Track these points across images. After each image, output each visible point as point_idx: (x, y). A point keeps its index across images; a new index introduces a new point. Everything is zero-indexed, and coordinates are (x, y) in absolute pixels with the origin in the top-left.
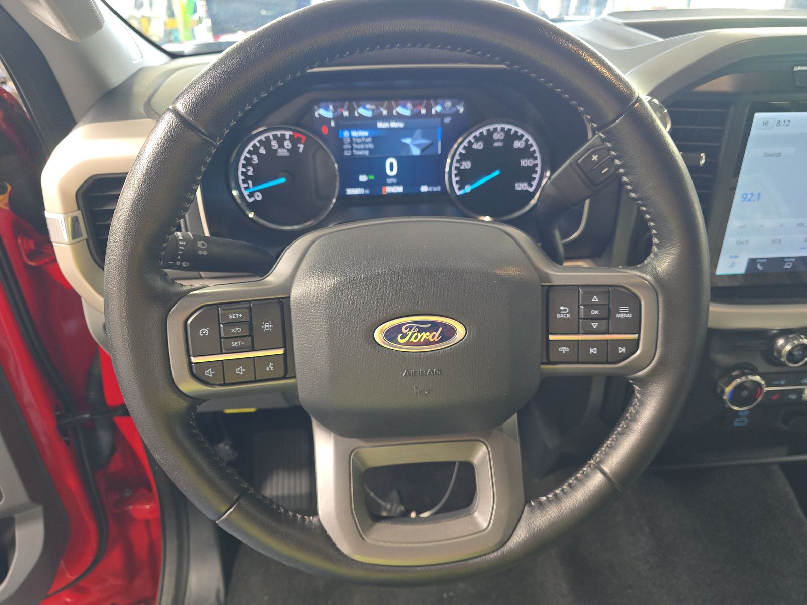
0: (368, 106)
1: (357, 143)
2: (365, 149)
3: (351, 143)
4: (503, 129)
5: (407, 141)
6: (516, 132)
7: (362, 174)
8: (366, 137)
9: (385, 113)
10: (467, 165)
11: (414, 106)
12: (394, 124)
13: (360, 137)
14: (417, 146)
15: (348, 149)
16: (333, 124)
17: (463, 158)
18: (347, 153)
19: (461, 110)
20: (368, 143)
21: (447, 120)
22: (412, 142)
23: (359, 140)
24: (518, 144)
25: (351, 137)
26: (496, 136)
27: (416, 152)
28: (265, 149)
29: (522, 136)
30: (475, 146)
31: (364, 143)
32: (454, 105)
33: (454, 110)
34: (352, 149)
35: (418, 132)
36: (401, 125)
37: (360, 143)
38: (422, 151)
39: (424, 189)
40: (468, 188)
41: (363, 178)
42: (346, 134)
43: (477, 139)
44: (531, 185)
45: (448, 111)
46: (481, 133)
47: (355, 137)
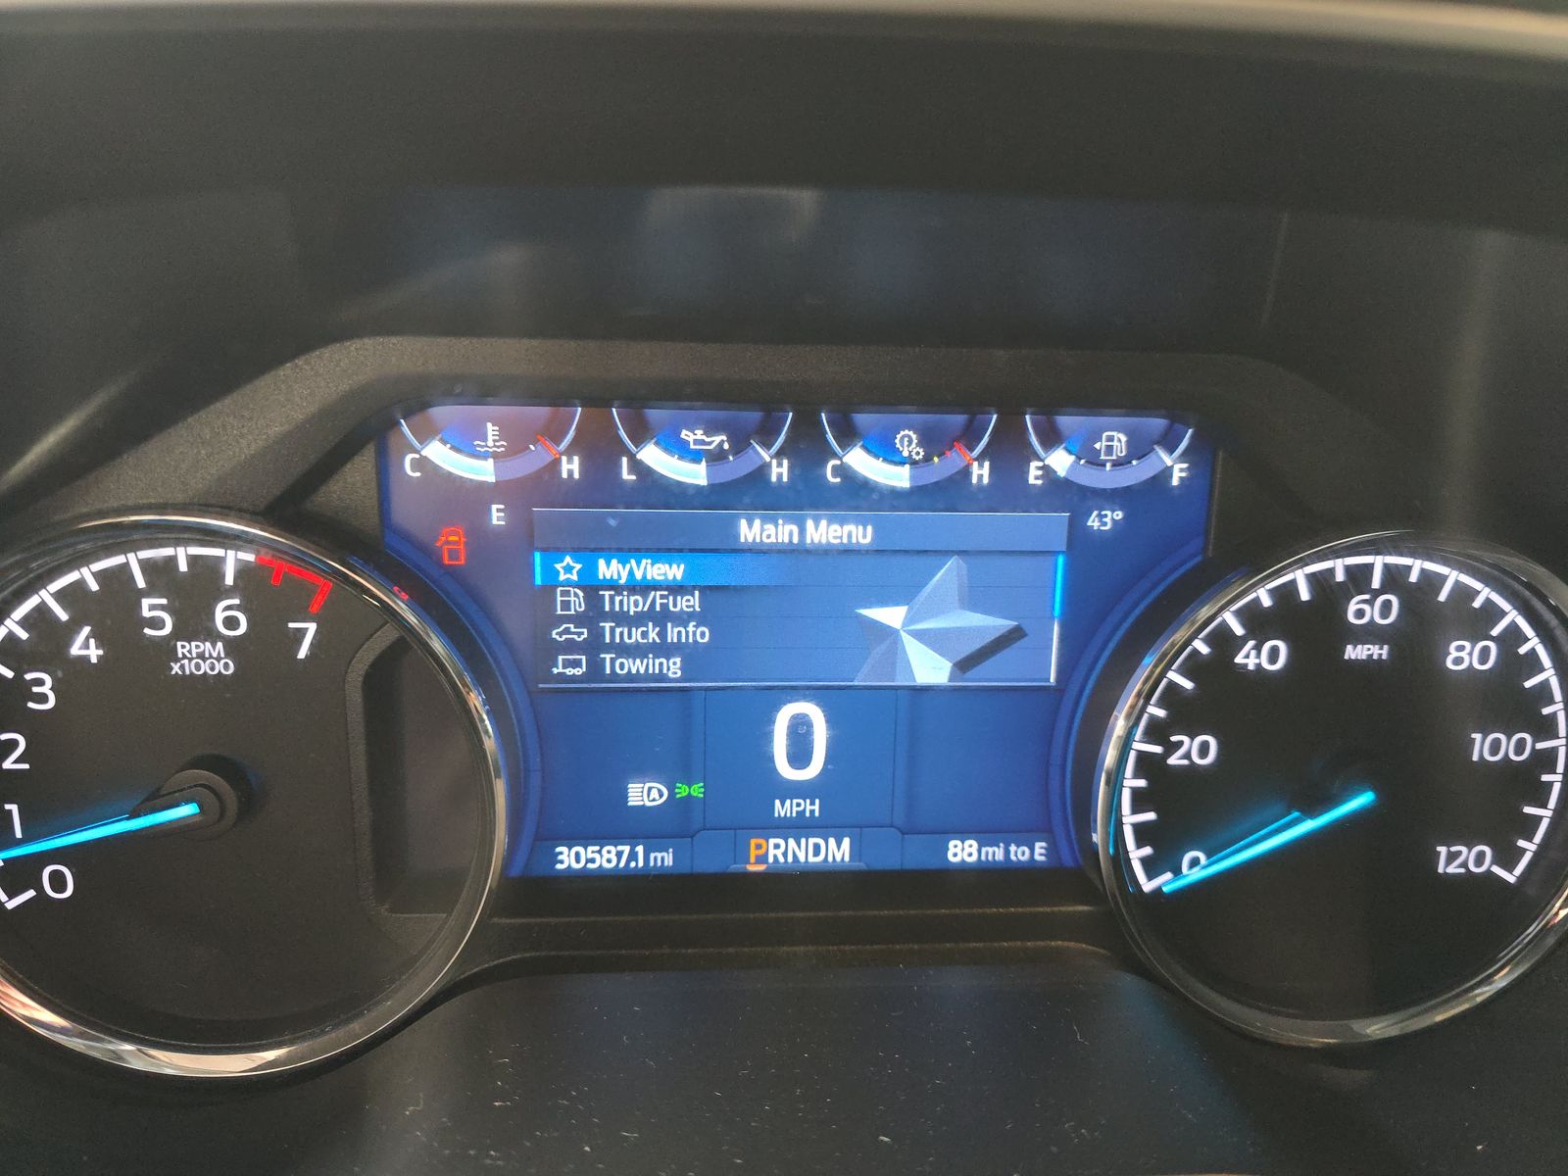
0: (691, 436)
1: (622, 618)
2: (663, 649)
3: (593, 615)
4: (1394, 579)
5: (891, 616)
6: (1463, 594)
7: (642, 773)
8: (676, 589)
9: (780, 471)
10: (1197, 750)
11: (934, 443)
12: (823, 532)
13: (643, 588)
14: (933, 640)
15: (570, 647)
16: (497, 516)
17: (1184, 714)
18: (568, 668)
19: (1178, 473)
20: (682, 619)
21: (1103, 521)
22: (909, 620)
23: (633, 604)
24: (1463, 656)
25: (592, 590)
26: (1358, 610)
27: (930, 669)
28: (98, 635)
29: (1492, 613)
30: (1248, 658)
31: (662, 618)
32: (1139, 449)
33: (1139, 473)
34: (594, 647)
35: (948, 574)
36: (859, 534)
37: (639, 620)
38: (963, 666)
39: (962, 852)
40: (1196, 868)
41: (644, 794)
42: (568, 568)
43: (1259, 624)
44: (1508, 858)
45: (1108, 478)
46: (1287, 593)
47: (614, 587)
